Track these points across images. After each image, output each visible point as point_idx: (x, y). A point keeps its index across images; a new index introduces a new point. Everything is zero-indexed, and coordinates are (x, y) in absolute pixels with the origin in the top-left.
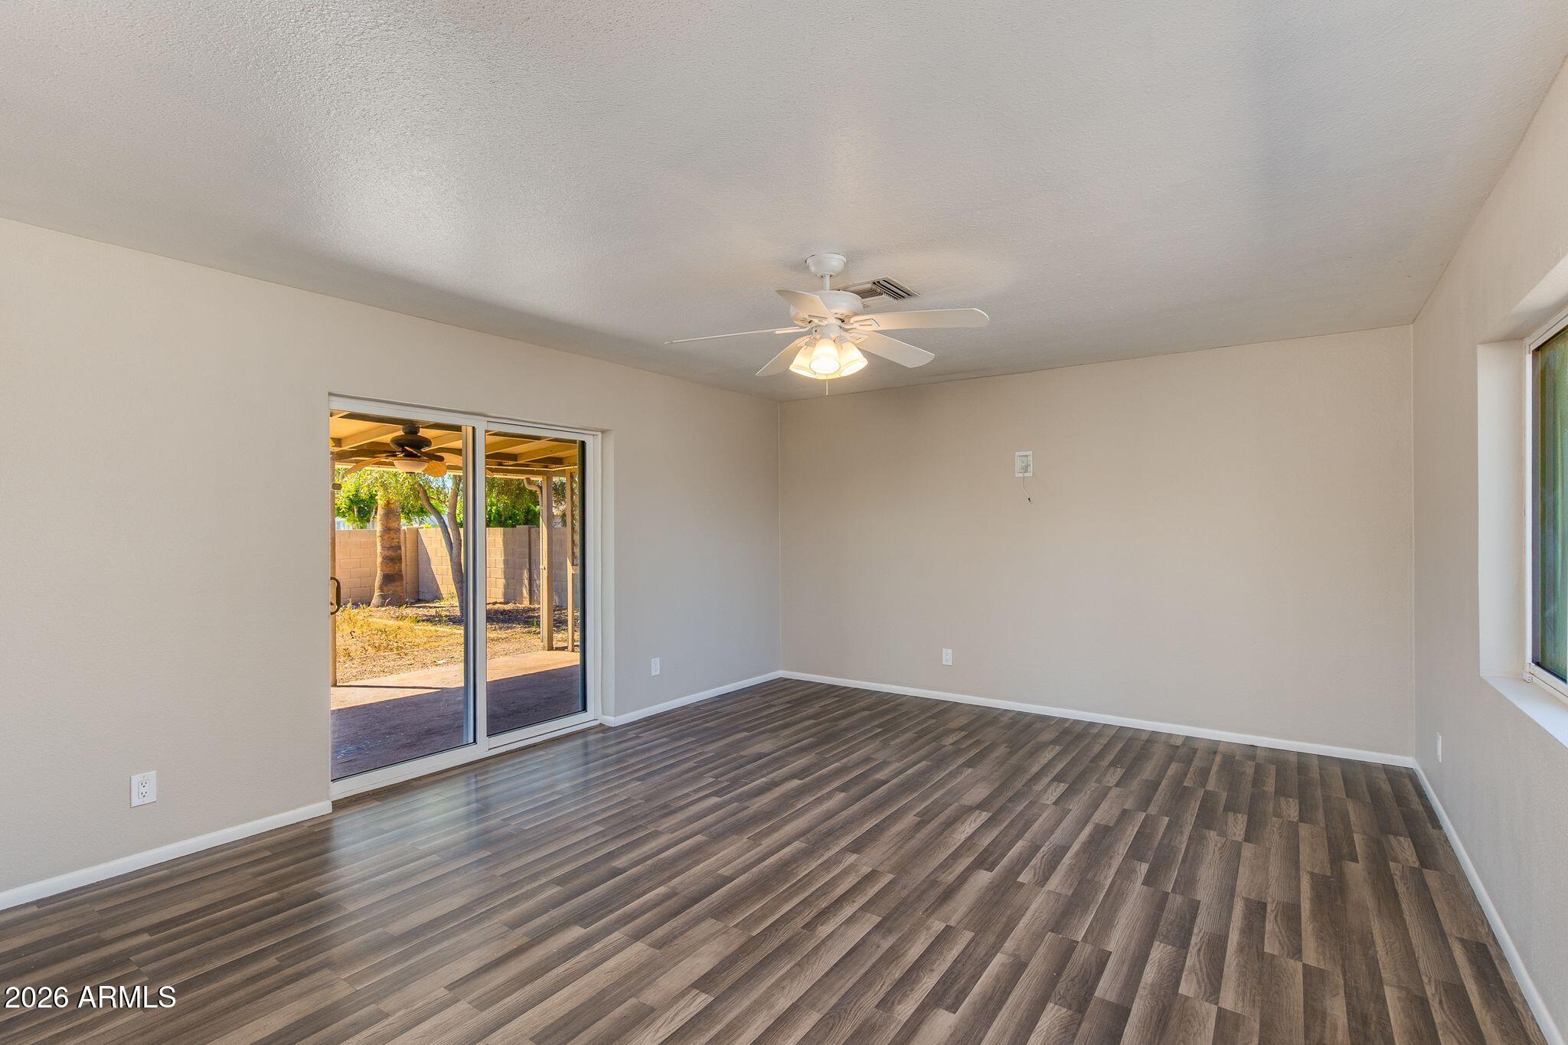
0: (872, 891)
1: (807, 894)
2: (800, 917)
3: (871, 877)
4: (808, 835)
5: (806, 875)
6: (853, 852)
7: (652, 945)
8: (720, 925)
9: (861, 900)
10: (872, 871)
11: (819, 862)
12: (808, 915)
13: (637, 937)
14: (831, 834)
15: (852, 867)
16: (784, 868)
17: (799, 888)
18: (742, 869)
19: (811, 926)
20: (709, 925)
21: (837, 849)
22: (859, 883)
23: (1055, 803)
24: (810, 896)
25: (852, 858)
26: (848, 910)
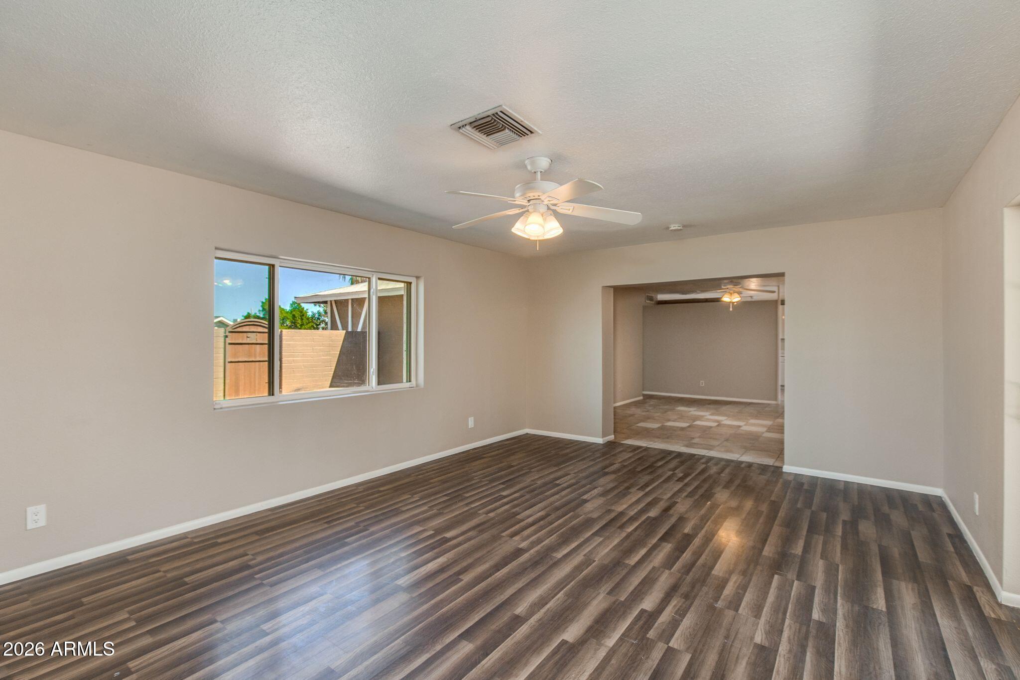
0: (517, 527)
1: (551, 527)
2: (552, 518)
3: (513, 535)
4: (551, 562)
5: (551, 536)
6: (521, 549)
7: (613, 511)
8: (589, 516)
9: (522, 524)
10: (513, 537)
11: (544, 543)
12: (549, 518)
13: (622, 514)
14: (535, 563)
15: (524, 540)
16: (565, 540)
17: (555, 530)
18: (590, 541)
19: (547, 515)
20: (595, 515)
21: (532, 551)
22: (522, 531)
23: (326, 593)
24: (549, 526)
25: (523, 545)
26: (530, 520)
